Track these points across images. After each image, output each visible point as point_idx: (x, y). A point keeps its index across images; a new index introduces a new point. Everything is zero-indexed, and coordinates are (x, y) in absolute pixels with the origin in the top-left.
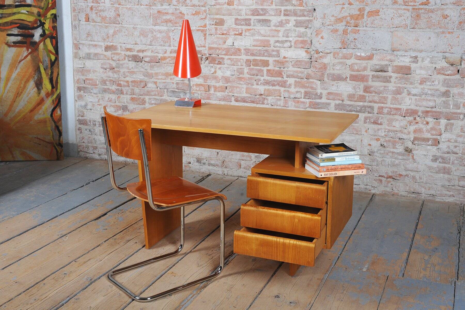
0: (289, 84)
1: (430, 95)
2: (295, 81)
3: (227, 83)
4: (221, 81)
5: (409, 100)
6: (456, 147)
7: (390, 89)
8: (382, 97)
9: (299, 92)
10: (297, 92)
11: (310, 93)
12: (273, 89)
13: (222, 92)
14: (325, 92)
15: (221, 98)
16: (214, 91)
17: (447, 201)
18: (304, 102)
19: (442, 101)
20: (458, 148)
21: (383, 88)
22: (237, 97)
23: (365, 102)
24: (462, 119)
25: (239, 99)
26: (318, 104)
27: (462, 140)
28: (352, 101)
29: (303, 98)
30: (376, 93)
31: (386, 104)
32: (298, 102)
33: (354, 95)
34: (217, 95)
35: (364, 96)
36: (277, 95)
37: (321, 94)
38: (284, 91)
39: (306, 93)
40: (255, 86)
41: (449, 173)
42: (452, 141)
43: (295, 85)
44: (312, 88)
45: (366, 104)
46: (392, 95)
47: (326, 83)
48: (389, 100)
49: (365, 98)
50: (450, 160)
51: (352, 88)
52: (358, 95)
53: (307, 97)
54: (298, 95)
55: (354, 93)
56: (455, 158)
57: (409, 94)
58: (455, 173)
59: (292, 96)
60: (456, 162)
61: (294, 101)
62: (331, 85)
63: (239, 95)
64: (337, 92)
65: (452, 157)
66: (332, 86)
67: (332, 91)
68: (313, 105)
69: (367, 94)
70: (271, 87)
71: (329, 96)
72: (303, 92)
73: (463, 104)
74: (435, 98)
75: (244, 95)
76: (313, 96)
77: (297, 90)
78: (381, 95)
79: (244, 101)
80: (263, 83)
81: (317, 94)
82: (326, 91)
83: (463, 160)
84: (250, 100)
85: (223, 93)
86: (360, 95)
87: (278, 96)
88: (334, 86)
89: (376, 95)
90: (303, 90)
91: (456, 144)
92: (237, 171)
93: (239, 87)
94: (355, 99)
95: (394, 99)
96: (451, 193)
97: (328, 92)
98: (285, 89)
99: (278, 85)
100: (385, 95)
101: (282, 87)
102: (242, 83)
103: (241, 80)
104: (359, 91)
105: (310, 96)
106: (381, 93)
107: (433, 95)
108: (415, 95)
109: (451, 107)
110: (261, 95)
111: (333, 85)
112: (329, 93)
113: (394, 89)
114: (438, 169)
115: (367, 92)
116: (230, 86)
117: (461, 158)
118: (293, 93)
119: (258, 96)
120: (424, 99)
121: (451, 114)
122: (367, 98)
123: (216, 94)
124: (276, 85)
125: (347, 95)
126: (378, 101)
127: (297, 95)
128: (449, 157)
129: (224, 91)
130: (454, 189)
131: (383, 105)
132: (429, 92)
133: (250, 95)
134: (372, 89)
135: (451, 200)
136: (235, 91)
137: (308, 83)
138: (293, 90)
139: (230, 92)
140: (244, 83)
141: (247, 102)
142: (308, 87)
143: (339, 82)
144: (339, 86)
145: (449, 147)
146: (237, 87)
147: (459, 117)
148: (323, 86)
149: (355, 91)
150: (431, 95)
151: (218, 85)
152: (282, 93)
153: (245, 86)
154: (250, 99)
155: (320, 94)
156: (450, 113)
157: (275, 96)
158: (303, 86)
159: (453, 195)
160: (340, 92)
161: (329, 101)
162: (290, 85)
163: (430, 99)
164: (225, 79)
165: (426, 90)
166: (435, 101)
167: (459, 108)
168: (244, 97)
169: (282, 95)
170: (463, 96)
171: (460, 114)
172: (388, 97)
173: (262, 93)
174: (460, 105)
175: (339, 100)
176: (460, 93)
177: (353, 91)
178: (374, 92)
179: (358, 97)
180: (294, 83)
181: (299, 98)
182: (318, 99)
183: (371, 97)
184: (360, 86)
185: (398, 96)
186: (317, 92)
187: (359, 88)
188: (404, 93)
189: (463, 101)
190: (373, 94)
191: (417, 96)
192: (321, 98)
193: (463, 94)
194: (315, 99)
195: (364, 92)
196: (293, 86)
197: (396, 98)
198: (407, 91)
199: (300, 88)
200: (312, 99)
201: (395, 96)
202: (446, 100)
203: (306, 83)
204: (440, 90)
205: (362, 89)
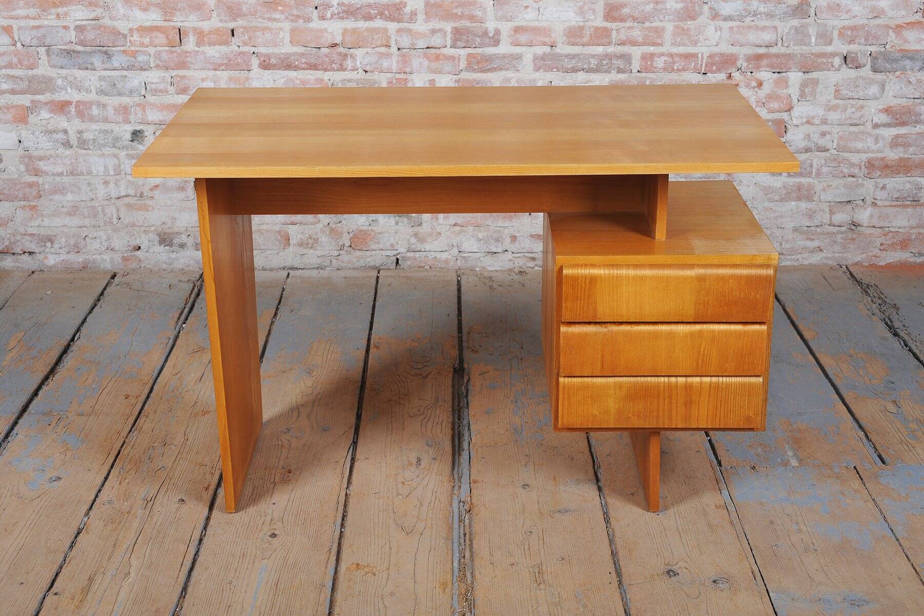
0: (409, 12)
1: (763, 15)
2: (427, 4)
3: (235, 20)
4: (214, 14)
5: (716, 31)
6: (823, 134)
7: (668, 7)
8: (650, 29)
9: (440, 30)
10: (434, 31)
11: (467, 31)
12: (368, 29)
13: (220, 44)
14: (506, 28)
15: (220, 61)
16: (198, 45)
17: (806, 262)
18: (453, 58)
19: (791, 28)
20: (827, 136)
21: (652, 6)
22: (268, 56)
23: (609, 44)
24: (837, 67)
25: (273, 61)
26: (489, 59)
27: (839, 117)
28: (577, 44)
29: (449, 47)
30: (635, 19)
31: (661, 45)
32: (437, 58)
33: (581, 28)
34: (208, 55)
35: (605, 29)
36: (379, 43)
37: (497, 32)
38: (399, 31)
39: (457, 32)
40: (316, 24)
41: (809, 198)
42: (816, 121)
43: (426, 14)
44: (472, 18)
45: (610, 49)
46: (675, 23)
47: (507, 2)
48: (668, 37)
49: (609, 36)
50: (811, 166)
51: (575, 12)
52: (592, 29)
53: (459, 44)
54: (436, 40)
55: (582, 24)
56: (823, 162)
57: (715, 16)
58: (822, 197)
59: (421, 44)
60: (825, 170)
61: (426, 56)
62: (522, 8)
63: (270, 50)
64: (536, 24)
65: (817, 159)
66: (526, 11)
67: (524, 24)
68: (478, 63)
69: (614, 25)
70: (362, 24)
71: (518, 36)
72: (449, 29)
73: (840, 31)
74: (776, 23)
75: (288, 49)
76: (478, 40)
77: (431, 25)
78: (647, 24)
79: (289, 67)
80: (338, 13)
81: (486, 33)
82: (511, 25)
83: (839, 163)
84: (305, 63)
85: (224, 49)
86: (597, 29)
87: (382, 46)
88: (529, 10)
89: (635, 24)
90: (448, 27)
91: (825, 128)
92: (281, 254)
93: (270, 29)
94: (585, 40)
95: (681, 32)
96: (816, 244)
97: (516, 27)
98: (398, 27)
99: (381, 16)
100: (657, 24)
101: (393, 20)
102: (277, 16)
103: (276, 10)
104: (592, 17)
105: (467, 41)
106: (646, 20)
107: (770, 15)
108: (729, 18)
109: (813, 40)
110: (334, 45)
111: (526, 7)
112: (517, 30)
113: (680, 6)
114: (785, 191)
115: (614, 20)
116: (245, 28)
117: (835, 159)
118: (421, 35)
119: (325, 51)
120: (750, 27)
121: (812, 57)
122: (614, 33)
123: (203, 53)
124: (376, 17)
125: (564, 30)
126: (640, 39)
127: (433, 39)
128: (809, 161)
129: (226, 43)
130: (821, 234)
131: (652, 48)
132: (762, 9)
133: (299, 49)
134: (626, 11)
135: (816, 259)
136: (260, 40)
137: (461, 5)
138: (421, 26)
139: (245, 44)
140: (282, 17)
141: (296, 68)
142: (461, 17)
144: (541, 10)
145: (808, 137)
146: (264, 29)
147: (832, 63)
148: (500, 13)
149: (584, 17)
150: (767, 15)
151: (206, 25)
152: (393, 38)
153: (287, 25)
154: (303, 60)
155: (493, 32)
156: (810, 55)
157: (374, 46)
158: (450, 16)
159: (819, 247)
160: (544, 24)
161: (518, 50)
162: (414, 14)
163: (765, 24)
164: (228, 8)
166: (775, 28)
167: (830, 43)
168: (288, 55)
169: (393, 43)
170: (839, 12)
171: (833, 55)
172: (664, 27)
173: (338, 40)
174: (832, 33)
175: (545, 44)
176: (832, 4)
177: (578, 18)
178: (631, 19)
179: (590, 34)
180: (424, 8)
181: (439, 46)
182: (489, 45)
183: (623, 31)
184: (594, 5)
185: (689, 23)
186: (487, 28)
187: (594, 10)
188: (702, 16)
189: (839, 23)
190: (629, 24)
191: (735, 20)
192: (496, 42)
193: (840, 6)
194: (482, 45)
195: (607, 20)
196: (421, 17)
197: (684, 28)
198: (709, 9)
199: (439, 20)
200: (475, 48)
201: (680, 23)
202: (800, 25)
203: (457, 7)
204: (786, 2)
205: (601, 13)
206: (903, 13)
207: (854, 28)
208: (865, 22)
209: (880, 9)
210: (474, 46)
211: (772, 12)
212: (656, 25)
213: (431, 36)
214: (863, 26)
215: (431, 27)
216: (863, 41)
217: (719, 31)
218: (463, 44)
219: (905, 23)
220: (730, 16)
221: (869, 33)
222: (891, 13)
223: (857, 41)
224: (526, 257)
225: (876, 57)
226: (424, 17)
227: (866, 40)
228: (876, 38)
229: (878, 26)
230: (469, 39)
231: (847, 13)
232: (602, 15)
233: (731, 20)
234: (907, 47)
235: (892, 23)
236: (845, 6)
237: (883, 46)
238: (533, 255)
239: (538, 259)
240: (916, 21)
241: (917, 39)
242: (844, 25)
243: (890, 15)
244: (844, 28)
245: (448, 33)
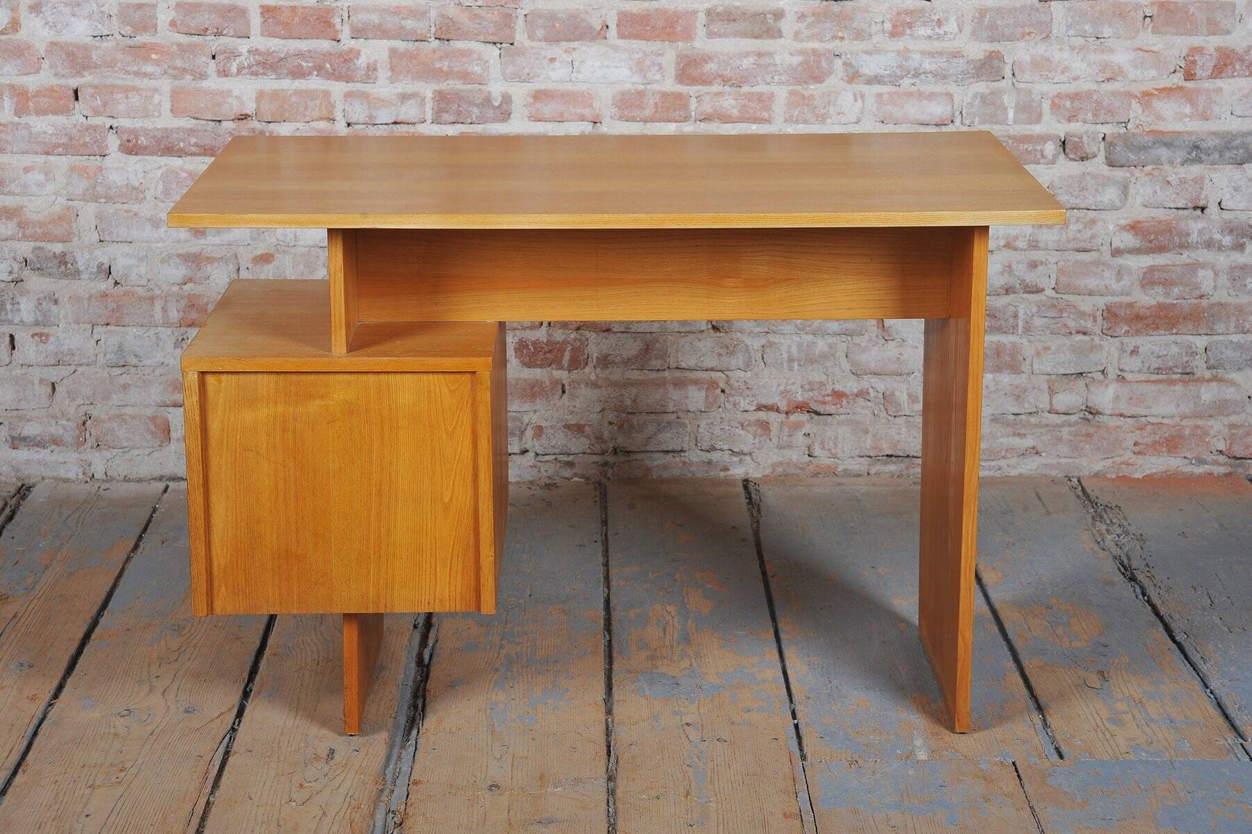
0: (364, 65)
1: (930, 75)
2: (393, 53)
3: (79, 74)
4: (45, 64)
5: (856, 100)
6: (1033, 265)
7: (778, 62)
8: (750, 97)
9: (414, 95)
10: (404, 97)
11: (458, 97)
12: (298, 92)
13: (55, 113)
14: (520, 93)
15: (54, 140)
16: (18, 113)
17: (1014, 472)
19: (975, 96)
20: (1040, 268)
21: (751, 60)
22: (135, 133)
23: (686, 119)
24: (1050, 157)
25: (143, 141)
27: (1056, 238)
28: (633, 120)
29: (429, 121)
30: (725, 80)
31: (768, 121)
33: (641, 94)
34: (34, 130)
35: (679, 96)
36: (316, 114)
37: (507, 99)
38: (348, 95)
39: (441, 97)
40: (213, 83)
41: (1014, 368)
42: (1021, 244)
43: (392, 69)
44: (465, 76)
45: (688, 128)
46: (790, 88)
47: (522, 52)
48: (779, 108)
49: (685, 106)
50: (1016, 316)
51: (631, 69)
52: (659, 95)
53: (446, 117)
54: (409, 111)
55: (641, 87)
56: (1034, 309)
57: (853, 76)
58: (1036, 366)
59: (385, 116)
60: (1038, 322)
61: (392, 136)
62: (546, 62)
63: (138, 124)
64: (569, 87)
65: (1025, 306)
66: (551, 66)
67: (549, 86)
69: (692, 90)
70: (287, 84)
71: (538, 105)
72: (429, 93)
73: (1053, 101)
74: (952, 88)
75: (165, 121)
76: (476, 111)
77: (400, 87)
78: (746, 89)
79: (169, 150)
80: (250, 66)
81: (487, 101)
82: (528, 87)
83: (1061, 311)
84: (196, 145)
85: (61, 120)
86: (665, 95)
87: (321, 119)
88: (557, 64)
89: (727, 88)
90: (427, 90)
91: (1036, 255)
92: (156, 455)
93: (136, 89)
94: (648, 112)
95: (799, 101)
96: (1029, 442)
97: (536, 91)
98: (347, 89)
99: (318, 71)
100: (761, 88)
101: (338, 78)
102: (149, 68)
103: (147, 59)
104: (658, 77)
105: (459, 113)
106: (744, 82)
107: (941, 76)
108: (876, 80)
109: (1011, 115)
110: (244, 117)
111: (552, 60)
112: (538, 96)
113: (796, 60)
115: (693, 81)
116: (95, 87)
117: (1054, 306)
118: (384, 103)
119: (228, 125)
120: (910, 94)
121: (1010, 142)
122: (693, 103)
123: (27, 127)
124: (310, 73)
125: (614, 97)
126: (735, 112)
127: (403, 109)
128: (1012, 309)
129: (66, 111)
130: (1036, 426)
131: (754, 127)
132: (927, 66)
133: (188, 123)
134: (711, 67)
135: (1029, 466)
136: (122, 107)
137: (448, 55)
138: (383, 88)
139: (97, 113)
140: (159, 70)
141: (181, 153)
142: (448, 75)
143: (575, 44)
144: (576, 64)
145: (1009, 268)
146: (128, 90)
147: (1042, 151)
148: (510, 69)
149: (645, 77)
150: (935, 75)
151: (31, 82)
152: (339, 106)
153: (166, 85)
154: (193, 140)
155: (500, 98)
156: (1006, 139)
157: (307, 119)
158: (430, 73)
159: (1033, 448)
160: (582, 87)
161: (539, 127)
162: (372, 69)
163: (933, 90)
164: (68, 54)
165: (917, 57)
166: (950, 96)
167: (1038, 119)
168: (168, 133)
169: (338, 115)
170: (1050, 71)
171: (1044, 139)
172: (772, 94)
173: (250, 108)
174: (1040, 105)
175: (582, 119)
176: (1039, 59)
177: (636, 79)
178: (719, 80)
179: (656, 103)
180: (388, 60)
181: (414, 121)
182: (495, 120)
183: (707, 98)
184: (660, 58)
185: (812, 87)
186: (489, 92)
187: (660, 66)
188: (833, 76)
189: (1051, 89)
190: (716, 88)
191: (885, 83)
192: (505, 116)
193: (1051, 62)
194: (482, 120)
195: (681, 82)
196: (383, 74)
197: (804, 96)
198: (843, 65)
199: (413, 79)
200: (471, 123)
201: (799, 88)
202: (988, 91)
203: (441, 59)
204: (965, 55)
205: (671, 70)
206: (1153, 73)
207: (1075, 97)
208: (1094, 87)
209: (1116, 68)
210: (469, 121)
211: (944, 70)
212: (759, 91)
213: (399, 103)
214: (1089, 94)
215: (400, 90)
216: (1090, 116)
217: (859, 100)
218: (452, 118)
219: (1156, 89)
220: (876, 76)
221: (1099, 104)
222: (1133, 74)
223: (1081, 117)
224: (560, 461)
225: (1112, 142)
226: (389, 74)
227: (1095, 115)
228: (1110, 112)
229: (1114, 93)
230: (461, 109)
231: (1063, 72)
232: (673, 74)
233: (879, 83)
234: (1161, 127)
235: (1137, 89)
236: (1059, 62)
237: (1123, 125)
238: (571, 458)
239: (577, 465)
240: (1174, 86)
241: (1177, 114)
242: (1059, 91)
243: (1132, 76)
244: (1059, 96)
245: (427, 100)
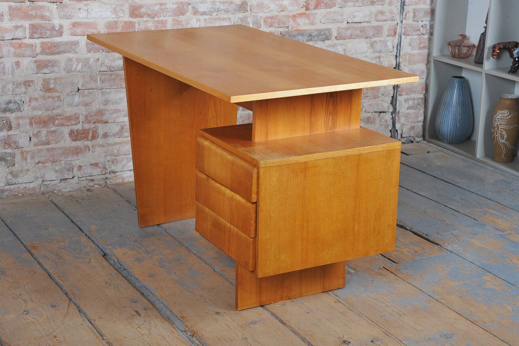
1: (223, 11)
2: (10, 8)
5: (197, 22)
7: (168, 7)
8: (158, 22)
9: (21, 26)
10: (17, 27)
11: (40, 26)
14: (67, 23)
18: (31, 46)
19: (238, 19)
21: (158, 7)
26: (56, 45)
29: (28, 38)
30: (149, 16)
32: (20, 46)
33: (116, 22)
35: (131, 23)
37: (61, 27)
39: (33, 27)
43: (10, 15)
44: (43, 17)
46: (173, 18)
47: (66, 6)
48: (169, 26)
49: (134, 27)
51: (111, 12)
52: (123, 23)
53: (35, 35)
54: (19, 34)
55: (116, 20)
57: (196, 12)
59: (8, 36)
61: (12, 45)
62: (77, 10)
64: (86, 20)
66: (79, 12)
67: (79, 20)
68: (49, 48)
69: (136, 20)
71: (75, 29)
72: (27, 26)
73: (264, 20)
74: (230, 16)
76: (48, 32)
77: (14, 23)
78: (156, 19)
81: (53, 28)
82: (70, 21)
86: (126, 23)
88: (82, 11)
89: (149, 19)
90: (26, 24)
94: (119, 30)
95: (177, 23)
97: (73, 23)
104: (122, 15)
105: (41, 34)
106: (156, 16)
107: (227, 11)
109: (251, 25)
111: (80, 9)
112: (75, 25)
113: (175, 6)
114: (241, 120)
115: (136, 16)
118: (8, 30)
120: (216, 19)
122: (137, 25)
125: (105, 24)
126: (153, 29)
127: (17, 33)
132: (222, 7)
134: (143, 10)
137: (34, 8)
138: (7, 24)
142: (35, 17)
143: (88, 2)
144: (89, 11)
148: (62, 14)
149: (117, 15)
150: (225, 11)
155: (58, 26)
158: (27, 16)
160: (92, 20)
161: (75, 38)
162: (1, 15)
163: (224, 17)
165: (218, 4)
166: (230, 19)
167: (260, 27)
170: (263, 8)
172: (166, 20)
174: (260, 21)
176: (259, 4)
177: (114, 16)
178: (146, 15)
179: (122, 26)
180: (8, 11)
181: (21, 38)
182: (56, 36)
183: (142, 23)
184: (123, 7)
185: (181, 17)
186: (54, 24)
187: (123, 10)
188: (188, 12)
189: (263, 15)
190: (145, 19)
191: (207, 15)
192: (61, 34)
193: (263, 5)
194: (51, 36)
195: (132, 17)
196: (6, 17)
197: (178, 21)
198: (192, 8)
199: (20, 19)
200: (46, 38)
201: (176, 18)
202: (243, 17)
203: (32, 10)
204: (235, 2)
205: (127, 12)
206: (296, 8)
207: (272, 18)
208: (277, 14)
209: (285, 6)
210: (46, 37)
211: (228, 9)
212: (162, 19)
213: (15, 30)
214: (276, 17)
215: (14, 24)
216: (277, 25)
217: (199, 22)
218: (38, 36)
219: (297, 14)
220: (204, 12)
221: (279, 20)
222: (290, 8)
223: (274, 25)
224: (88, 179)
225: (284, 35)
226: (9, 17)
227: (279, 25)
228: (284, 23)
229: (284, 16)
230: (42, 32)
231: (267, 9)
232: (128, 14)
233: (205, 15)
234: (300, 28)
235: (291, 14)
236: (266, 5)
237: (287, 28)
238: (92, 178)
239: (95, 180)
240: (302, 13)
241: (304, 23)
242: (266, 16)
243: (289, 9)
244: (266, 17)
245: (26, 28)
